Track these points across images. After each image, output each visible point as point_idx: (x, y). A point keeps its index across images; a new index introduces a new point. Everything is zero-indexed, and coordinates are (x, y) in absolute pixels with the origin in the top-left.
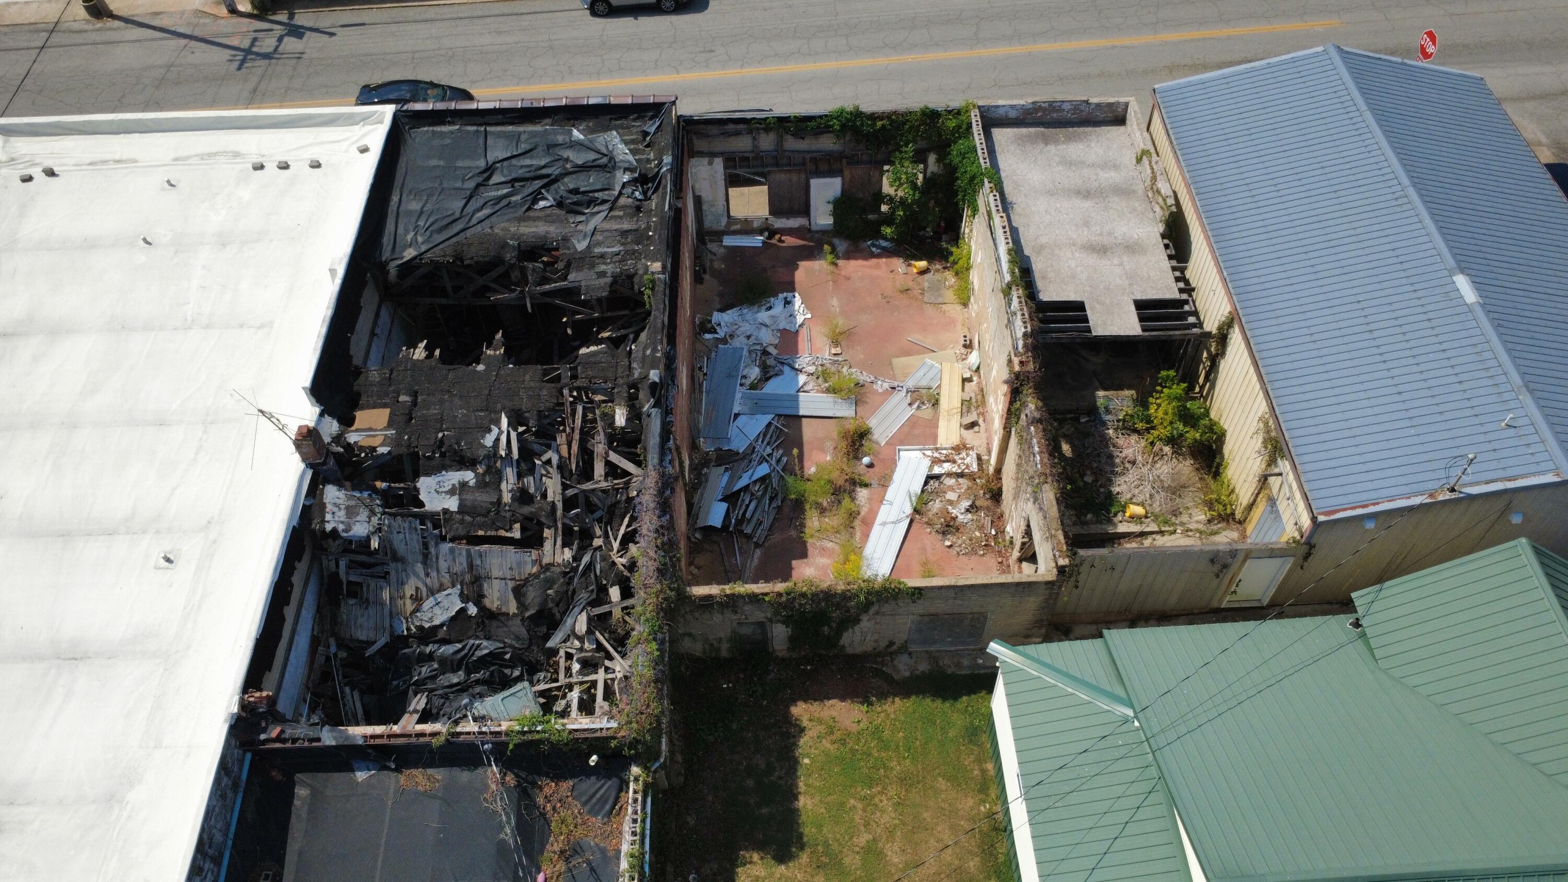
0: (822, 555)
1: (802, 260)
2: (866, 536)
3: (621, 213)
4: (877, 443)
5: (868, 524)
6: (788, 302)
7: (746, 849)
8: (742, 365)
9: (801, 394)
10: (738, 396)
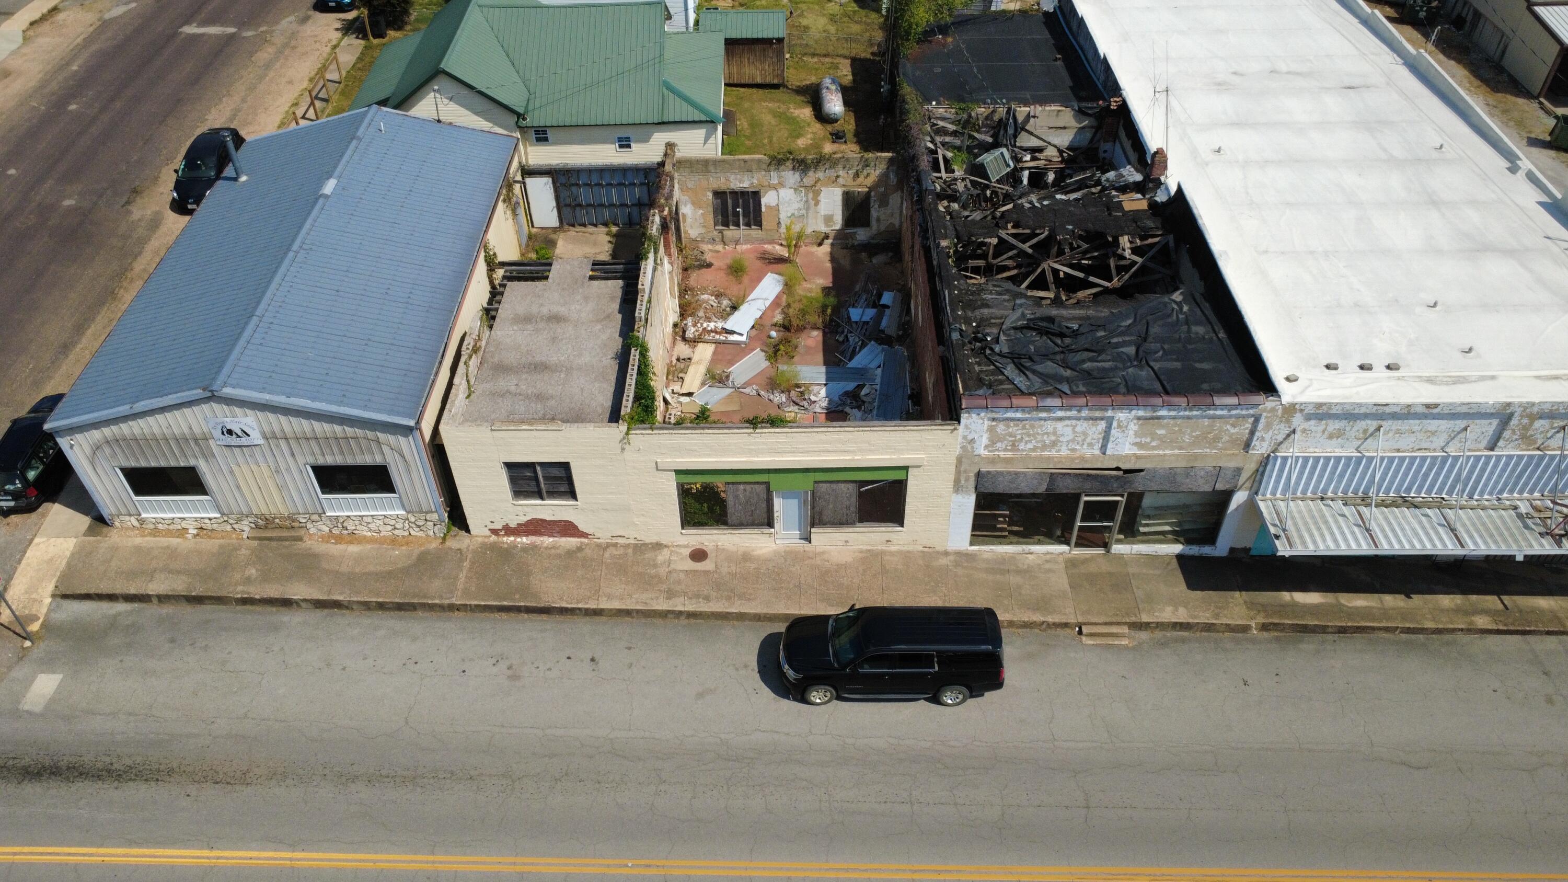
0: (811, 288)
2: (778, 296)
3: (993, 321)
5: (776, 303)
8: (876, 404)
9: (825, 382)
10: (876, 381)
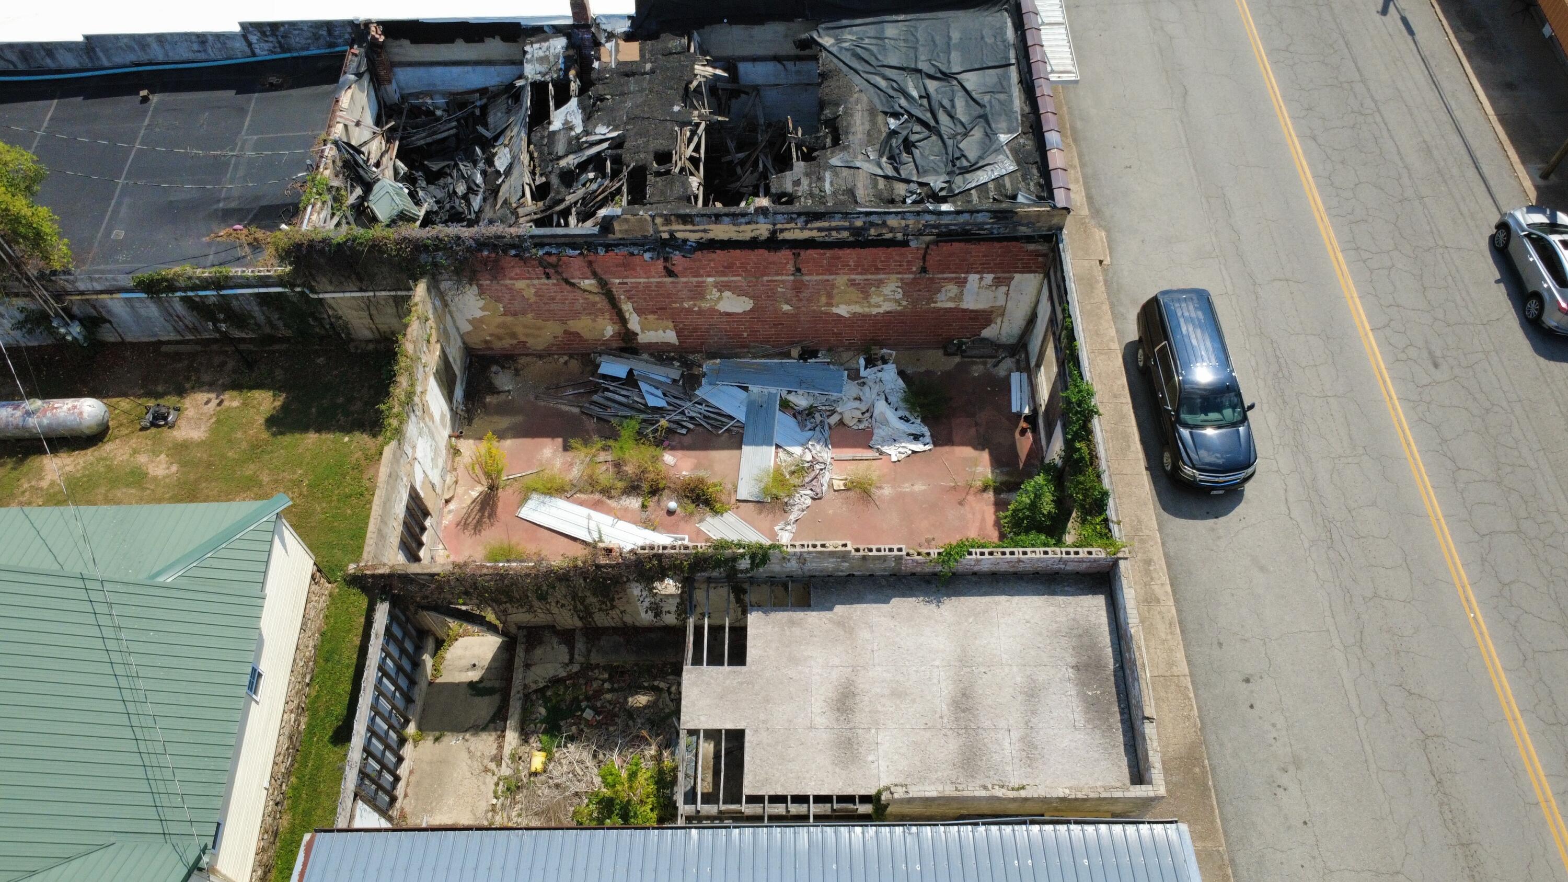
0: (564, 464)
1: (991, 454)
2: (581, 503)
3: (881, 187)
4: (701, 521)
5: (596, 506)
6: (916, 438)
7: (287, 398)
8: (816, 392)
9: (774, 447)
10: (773, 390)
